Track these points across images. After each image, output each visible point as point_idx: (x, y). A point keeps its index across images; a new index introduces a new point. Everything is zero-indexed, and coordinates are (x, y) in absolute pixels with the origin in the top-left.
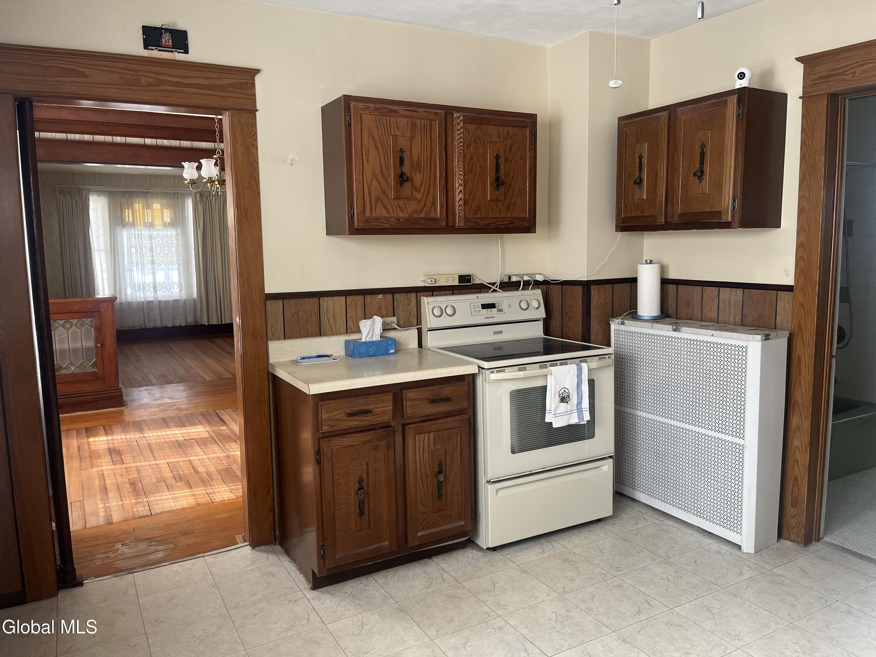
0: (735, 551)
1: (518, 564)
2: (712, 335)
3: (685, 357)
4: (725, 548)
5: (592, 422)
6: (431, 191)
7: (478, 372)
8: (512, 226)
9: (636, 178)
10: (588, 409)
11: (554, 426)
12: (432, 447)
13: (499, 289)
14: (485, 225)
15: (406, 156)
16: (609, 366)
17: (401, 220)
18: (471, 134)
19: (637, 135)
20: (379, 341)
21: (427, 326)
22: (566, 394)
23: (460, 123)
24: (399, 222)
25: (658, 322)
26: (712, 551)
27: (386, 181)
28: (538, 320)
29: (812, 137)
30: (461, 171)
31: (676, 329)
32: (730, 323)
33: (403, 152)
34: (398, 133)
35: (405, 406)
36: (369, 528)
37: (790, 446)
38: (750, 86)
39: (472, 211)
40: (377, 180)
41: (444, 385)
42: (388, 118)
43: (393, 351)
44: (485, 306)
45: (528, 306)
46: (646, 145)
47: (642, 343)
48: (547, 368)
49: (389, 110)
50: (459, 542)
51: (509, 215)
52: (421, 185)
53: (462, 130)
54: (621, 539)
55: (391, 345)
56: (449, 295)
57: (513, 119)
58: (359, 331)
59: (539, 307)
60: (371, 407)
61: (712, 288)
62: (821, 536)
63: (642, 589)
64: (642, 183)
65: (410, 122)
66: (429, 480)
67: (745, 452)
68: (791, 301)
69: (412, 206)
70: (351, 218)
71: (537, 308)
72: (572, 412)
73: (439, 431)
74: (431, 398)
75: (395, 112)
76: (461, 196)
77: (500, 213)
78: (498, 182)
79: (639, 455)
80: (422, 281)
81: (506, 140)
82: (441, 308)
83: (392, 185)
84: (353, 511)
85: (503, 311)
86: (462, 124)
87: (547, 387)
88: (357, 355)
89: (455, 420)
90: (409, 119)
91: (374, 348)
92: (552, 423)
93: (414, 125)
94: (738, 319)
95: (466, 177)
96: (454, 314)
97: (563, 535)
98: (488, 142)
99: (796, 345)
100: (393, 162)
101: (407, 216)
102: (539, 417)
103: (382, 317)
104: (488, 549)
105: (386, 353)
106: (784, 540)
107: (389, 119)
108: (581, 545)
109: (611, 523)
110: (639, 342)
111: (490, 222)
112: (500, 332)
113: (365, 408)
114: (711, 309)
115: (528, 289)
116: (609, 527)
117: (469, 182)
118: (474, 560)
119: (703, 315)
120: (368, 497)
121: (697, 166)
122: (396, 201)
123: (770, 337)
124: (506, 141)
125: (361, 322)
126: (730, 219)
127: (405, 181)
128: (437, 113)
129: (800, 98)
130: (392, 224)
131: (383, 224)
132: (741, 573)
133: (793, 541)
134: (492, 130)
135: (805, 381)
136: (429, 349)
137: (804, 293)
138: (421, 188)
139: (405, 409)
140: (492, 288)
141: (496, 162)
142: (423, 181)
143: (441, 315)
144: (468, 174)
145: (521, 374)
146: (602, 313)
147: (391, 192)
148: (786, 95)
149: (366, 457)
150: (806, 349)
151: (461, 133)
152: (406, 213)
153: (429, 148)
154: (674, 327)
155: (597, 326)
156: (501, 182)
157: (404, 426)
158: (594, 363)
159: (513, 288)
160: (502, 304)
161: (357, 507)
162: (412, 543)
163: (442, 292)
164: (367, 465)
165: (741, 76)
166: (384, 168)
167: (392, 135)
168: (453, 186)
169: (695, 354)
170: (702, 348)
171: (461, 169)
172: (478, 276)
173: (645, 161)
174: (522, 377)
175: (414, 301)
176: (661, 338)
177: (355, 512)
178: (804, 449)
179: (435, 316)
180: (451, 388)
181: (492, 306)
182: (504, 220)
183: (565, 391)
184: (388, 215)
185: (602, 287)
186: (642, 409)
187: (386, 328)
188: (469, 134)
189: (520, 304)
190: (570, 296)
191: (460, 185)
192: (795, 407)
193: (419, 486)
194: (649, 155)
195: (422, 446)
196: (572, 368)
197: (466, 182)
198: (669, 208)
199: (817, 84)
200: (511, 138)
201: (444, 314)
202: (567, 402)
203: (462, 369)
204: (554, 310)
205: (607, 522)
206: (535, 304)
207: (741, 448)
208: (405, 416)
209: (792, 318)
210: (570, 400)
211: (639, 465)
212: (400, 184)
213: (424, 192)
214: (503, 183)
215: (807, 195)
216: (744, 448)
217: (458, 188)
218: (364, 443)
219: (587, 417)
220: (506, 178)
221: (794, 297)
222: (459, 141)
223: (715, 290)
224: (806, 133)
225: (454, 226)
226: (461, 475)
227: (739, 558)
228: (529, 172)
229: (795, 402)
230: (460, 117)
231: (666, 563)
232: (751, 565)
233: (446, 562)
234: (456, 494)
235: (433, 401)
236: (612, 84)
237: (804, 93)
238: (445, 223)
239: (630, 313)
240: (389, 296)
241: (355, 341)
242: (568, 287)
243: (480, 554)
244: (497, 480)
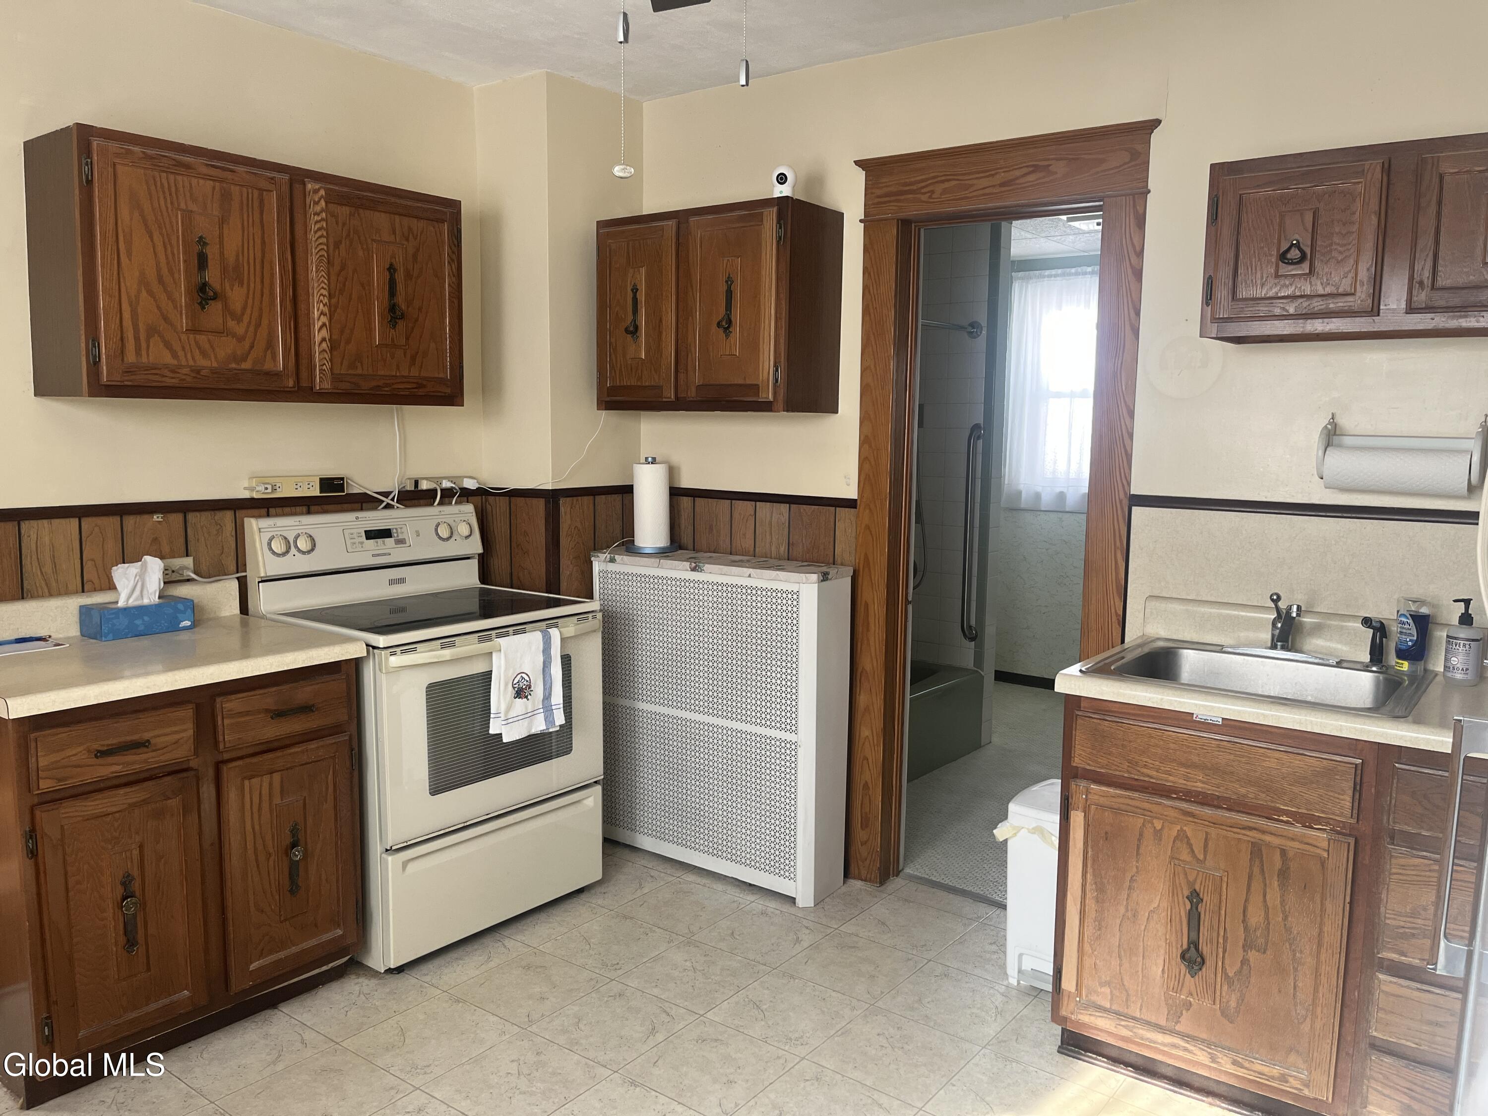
0: (787, 908)
1: (445, 988)
2: (750, 576)
3: (710, 611)
4: (772, 905)
5: (567, 727)
6: (265, 322)
7: (365, 654)
8: (421, 392)
9: (629, 322)
10: (562, 706)
11: (505, 741)
12: (277, 800)
13: (397, 502)
14: (371, 389)
15: (212, 252)
16: (595, 631)
17: (203, 373)
18: (340, 224)
19: (628, 253)
20: (156, 605)
21: (259, 571)
22: (525, 683)
23: (319, 201)
24: (199, 377)
25: (668, 556)
26: (754, 912)
27: (170, 297)
28: (468, 558)
29: (877, 280)
30: (323, 288)
31: (695, 567)
32: (773, 556)
33: (205, 244)
34: (193, 207)
35: (220, 728)
36: (149, 970)
37: (857, 737)
38: (794, 195)
39: (345, 363)
40: (150, 293)
41: (301, 682)
42: (172, 177)
43: (187, 623)
44: (371, 535)
45: (452, 533)
46: (643, 270)
47: (643, 590)
48: (490, 640)
49: (174, 163)
50: (332, 969)
51: (414, 372)
52: (244, 308)
53: (324, 215)
54: (618, 916)
55: (184, 612)
56: (302, 514)
57: (419, 205)
58: (112, 587)
59: (470, 535)
60: (147, 736)
61: (746, 502)
62: (900, 868)
63: (656, 991)
64: (638, 332)
65: (217, 189)
66: (271, 863)
67: (799, 753)
68: (854, 522)
69: (225, 348)
70: (94, 364)
71: (467, 537)
72: (535, 712)
73: (291, 768)
74: (275, 708)
75: (188, 166)
76: (324, 333)
77: (398, 368)
78: (395, 313)
79: (642, 775)
80: (245, 488)
81: (407, 240)
82: (286, 538)
83: (183, 304)
84: (113, 941)
85: (405, 543)
86: (323, 203)
87: (491, 674)
88: (108, 634)
89: (322, 746)
90: (217, 184)
91: (146, 618)
92: (501, 734)
93: (226, 197)
94: (783, 549)
95: (334, 301)
96: (313, 550)
97: (520, 925)
98: (372, 240)
99: (862, 586)
100: (185, 261)
101: (215, 365)
102: (477, 726)
103: (162, 558)
104: (390, 971)
105: (174, 628)
106: (852, 881)
107: (175, 180)
108: (553, 937)
109: (601, 893)
110: (639, 590)
111: (381, 383)
112: (402, 581)
113: (135, 737)
114: (744, 535)
115: (450, 503)
116: (594, 900)
117: (339, 310)
118: (362, 996)
119: (734, 545)
120: (144, 909)
121: (722, 311)
122: (191, 336)
123: (830, 577)
124: (406, 243)
125: (114, 568)
126: (771, 398)
127: (211, 299)
128: (272, 179)
129: (861, 221)
130: (184, 380)
131: (164, 379)
132: (798, 941)
133: (865, 880)
134: (381, 219)
135: (875, 641)
136: (263, 617)
137: (870, 510)
138: (243, 314)
139: (221, 733)
140: (383, 501)
141: (388, 277)
142: (246, 302)
143: (287, 552)
144: (337, 293)
145: (447, 654)
146: (578, 543)
147: (181, 318)
148: (841, 215)
149: (137, 833)
150: (875, 592)
151: (322, 220)
152: (213, 360)
153: (258, 241)
154: (694, 565)
155: (571, 566)
156: (398, 313)
157: (218, 767)
158: (571, 628)
159: (422, 502)
160: (403, 530)
161: (122, 932)
162: (238, 984)
163: (287, 510)
164: (141, 847)
165: (782, 179)
166: (165, 271)
167: (181, 210)
168: (308, 315)
169: (725, 606)
170: (734, 596)
171: (323, 285)
172: (357, 478)
173: (642, 297)
174: (448, 658)
175: (229, 527)
176: (674, 583)
177: (116, 944)
178: (875, 742)
179: (274, 553)
180: (316, 687)
181: (385, 534)
182: (405, 380)
183: (523, 678)
184: (176, 362)
185: (577, 500)
186: (645, 698)
187: (171, 579)
188: (337, 223)
189: (436, 530)
190: (524, 515)
191: (322, 313)
192: (863, 678)
193: (252, 876)
194: (649, 287)
195: (256, 800)
196: (534, 638)
197: (333, 309)
198: (682, 376)
199: (885, 203)
200: (416, 239)
201: (293, 550)
202: (526, 697)
203: (335, 651)
204: (497, 541)
205: (593, 892)
206: (464, 529)
207: (793, 747)
208: (221, 746)
209: (856, 547)
210: (532, 693)
211: (642, 791)
212: (200, 304)
213: (250, 323)
214: (402, 317)
215: (872, 367)
216: (798, 747)
217: (319, 319)
218: (133, 806)
219: (560, 719)
220: (408, 307)
221: (857, 517)
222: (319, 233)
223: (749, 505)
224: (869, 274)
225: (312, 388)
226: (336, 843)
227: (794, 917)
228: (449, 299)
229: (862, 672)
230: (319, 190)
231: (689, 943)
232: (810, 924)
233: (308, 1009)
234: (327, 880)
235: (279, 714)
236: (618, 171)
237: (866, 214)
238: (294, 382)
239: (623, 544)
240: (176, 519)
241: (102, 608)
242: (520, 501)
243: (373, 982)
244: (405, 844)
